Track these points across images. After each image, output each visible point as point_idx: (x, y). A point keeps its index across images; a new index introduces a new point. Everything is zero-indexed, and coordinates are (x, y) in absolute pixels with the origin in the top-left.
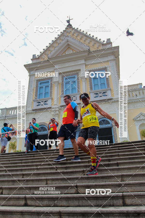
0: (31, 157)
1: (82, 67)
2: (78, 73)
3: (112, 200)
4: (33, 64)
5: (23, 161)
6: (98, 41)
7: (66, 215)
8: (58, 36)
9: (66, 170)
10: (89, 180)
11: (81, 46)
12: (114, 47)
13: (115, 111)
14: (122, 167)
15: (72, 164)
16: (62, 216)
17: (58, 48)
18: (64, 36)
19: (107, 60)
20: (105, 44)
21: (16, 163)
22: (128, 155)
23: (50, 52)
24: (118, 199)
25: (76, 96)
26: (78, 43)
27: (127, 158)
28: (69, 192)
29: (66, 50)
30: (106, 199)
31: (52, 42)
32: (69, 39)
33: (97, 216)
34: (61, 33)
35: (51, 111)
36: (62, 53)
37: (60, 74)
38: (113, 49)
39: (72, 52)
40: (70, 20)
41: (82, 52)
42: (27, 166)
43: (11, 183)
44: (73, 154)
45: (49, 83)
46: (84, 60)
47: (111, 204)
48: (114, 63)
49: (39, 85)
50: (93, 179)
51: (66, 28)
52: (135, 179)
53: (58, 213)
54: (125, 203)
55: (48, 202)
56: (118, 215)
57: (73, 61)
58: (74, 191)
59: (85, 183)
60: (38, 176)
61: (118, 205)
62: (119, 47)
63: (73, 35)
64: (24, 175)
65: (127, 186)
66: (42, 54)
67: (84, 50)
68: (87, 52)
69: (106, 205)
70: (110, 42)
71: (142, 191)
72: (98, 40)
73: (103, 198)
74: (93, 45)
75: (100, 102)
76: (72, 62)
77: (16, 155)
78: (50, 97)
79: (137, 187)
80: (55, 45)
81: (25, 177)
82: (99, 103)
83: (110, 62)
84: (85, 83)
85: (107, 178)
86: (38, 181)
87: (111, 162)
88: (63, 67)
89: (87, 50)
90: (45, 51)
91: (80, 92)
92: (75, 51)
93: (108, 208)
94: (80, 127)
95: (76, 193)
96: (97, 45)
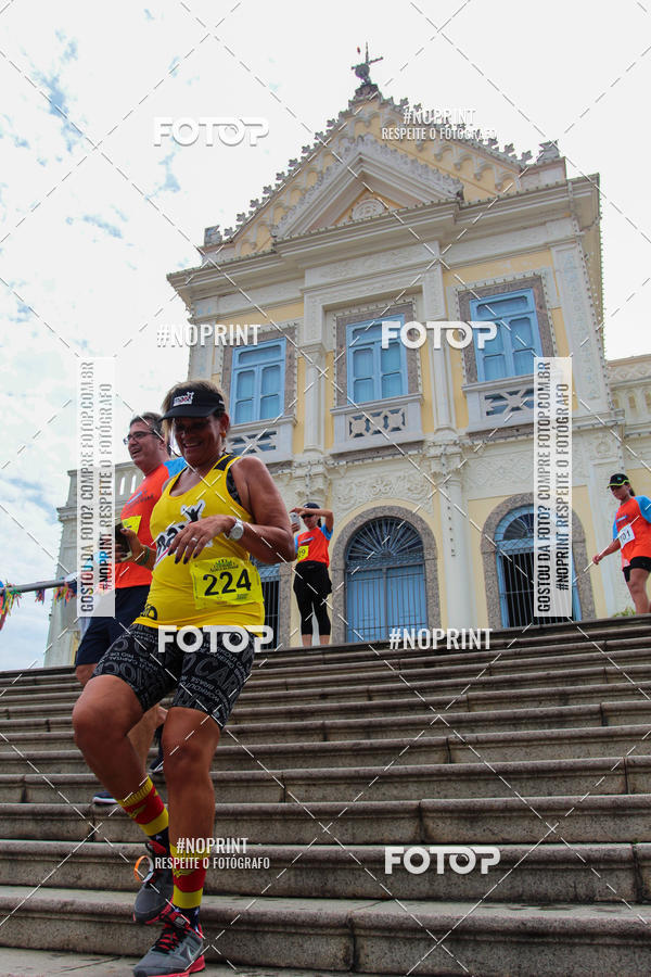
1: (427, 275)
2: (410, 305)
3: (582, 874)
4: (209, 268)
6: (502, 157)
7: (378, 934)
8: (318, 141)
9: (369, 738)
10: (472, 785)
11: (422, 181)
12: (574, 182)
13: (584, 476)
14: (627, 727)
15: (395, 711)
16: (361, 941)
17: (316, 194)
18: (343, 137)
19: (541, 242)
20: (535, 169)
23: (280, 213)
24: (613, 870)
25: (404, 409)
26: (406, 169)
28: (387, 836)
29: (356, 202)
30: (554, 870)
31: (292, 168)
32: (365, 149)
33: (518, 943)
34: (330, 123)
35: (291, 478)
36: (336, 217)
37: (327, 310)
38: (570, 189)
39: (380, 210)
40: (368, 62)
41: (429, 207)
45: (280, 354)
46: (436, 243)
47: (582, 891)
48: (575, 253)
49: (236, 364)
51: (351, 103)
53: (344, 926)
54: (647, 891)
55: (296, 875)
56: (617, 941)
57: (385, 251)
58: (407, 829)
59: (457, 796)
60: (246, 766)
61: (611, 898)
62: (596, 177)
66: (246, 224)
67: (436, 201)
68: (452, 208)
69: (557, 895)
70: (558, 156)
72: (502, 150)
73: (542, 867)
74: (475, 175)
75: (516, 433)
76: (382, 254)
78: (286, 414)
80: (306, 181)
82: (508, 440)
83: (558, 251)
85: (555, 778)
86: (245, 784)
87: (574, 707)
88: (341, 278)
89: (452, 197)
90: (259, 211)
91: (420, 389)
92: (394, 203)
93: (565, 909)
94: (422, 549)
95: (418, 839)
96: (493, 176)
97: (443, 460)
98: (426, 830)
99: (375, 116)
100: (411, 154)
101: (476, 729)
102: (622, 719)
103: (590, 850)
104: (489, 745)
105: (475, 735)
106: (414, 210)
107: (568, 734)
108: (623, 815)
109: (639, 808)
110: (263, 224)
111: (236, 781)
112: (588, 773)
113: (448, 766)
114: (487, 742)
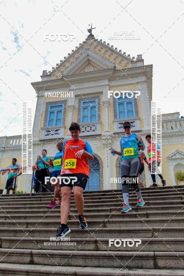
0: (37, 200)
1: (104, 88)
2: (99, 96)
3: (140, 260)
4: (43, 82)
5: (26, 205)
6: (127, 58)
8: (76, 49)
10: (111, 234)
11: (104, 62)
12: (146, 66)
14: (154, 219)
15: (90, 212)
17: (75, 64)
19: (136, 82)
20: (136, 62)
21: (18, 208)
22: (160, 204)
23: (65, 68)
24: (149, 259)
25: (96, 125)
26: (100, 59)
27: (160, 208)
28: (87, 248)
29: (86, 67)
31: (69, 56)
32: (90, 53)
34: (80, 44)
36: (80, 70)
37: (76, 96)
38: (145, 68)
39: (93, 69)
40: (92, 29)
41: (106, 70)
42: (32, 212)
43: (11, 234)
44: (90, 199)
45: (62, 108)
46: (107, 80)
47: (140, 265)
48: (145, 86)
49: (49, 110)
50: (117, 233)
51: (86, 39)
52: (169, 235)
53: (74, 275)
54: (157, 265)
57: (94, 81)
58: (92, 246)
60: (47, 226)
61: (147, 267)
62: (152, 65)
63: (95, 48)
64: (28, 224)
65: (159, 243)
66: (55, 70)
67: (108, 68)
69: (133, 266)
70: (142, 59)
71: (177, 250)
72: (127, 56)
74: (119, 62)
76: (92, 82)
77: (18, 197)
78: (63, 124)
79: (172, 245)
80: (72, 60)
81: (29, 227)
83: (141, 85)
84: (108, 110)
85: (134, 233)
86: (46, 232)
87: (139, 212)
88: (81, 87)
89: (113, 67)
90: (58, 67)
91: (101, 120)
92: (97, 68)
93: (135, 270)
94: (99, 165)
95: (95, 249)
96: (124, 62)
97: (106, 140)
98: (97, 247)
99: (93, 43)
100: (102, 55)
101: (113, 218)
102: (152, 216)
103: (143, 253)
104: (116, 223)
105: (112, 220)
106: (102, 70)
107: (138, 220)
108: (152, 244)
109: (156, 242)
110: (59, 71)
111: (44, 231)
112: (143, 232)
113: (104, 228)
114: (115, 222)
